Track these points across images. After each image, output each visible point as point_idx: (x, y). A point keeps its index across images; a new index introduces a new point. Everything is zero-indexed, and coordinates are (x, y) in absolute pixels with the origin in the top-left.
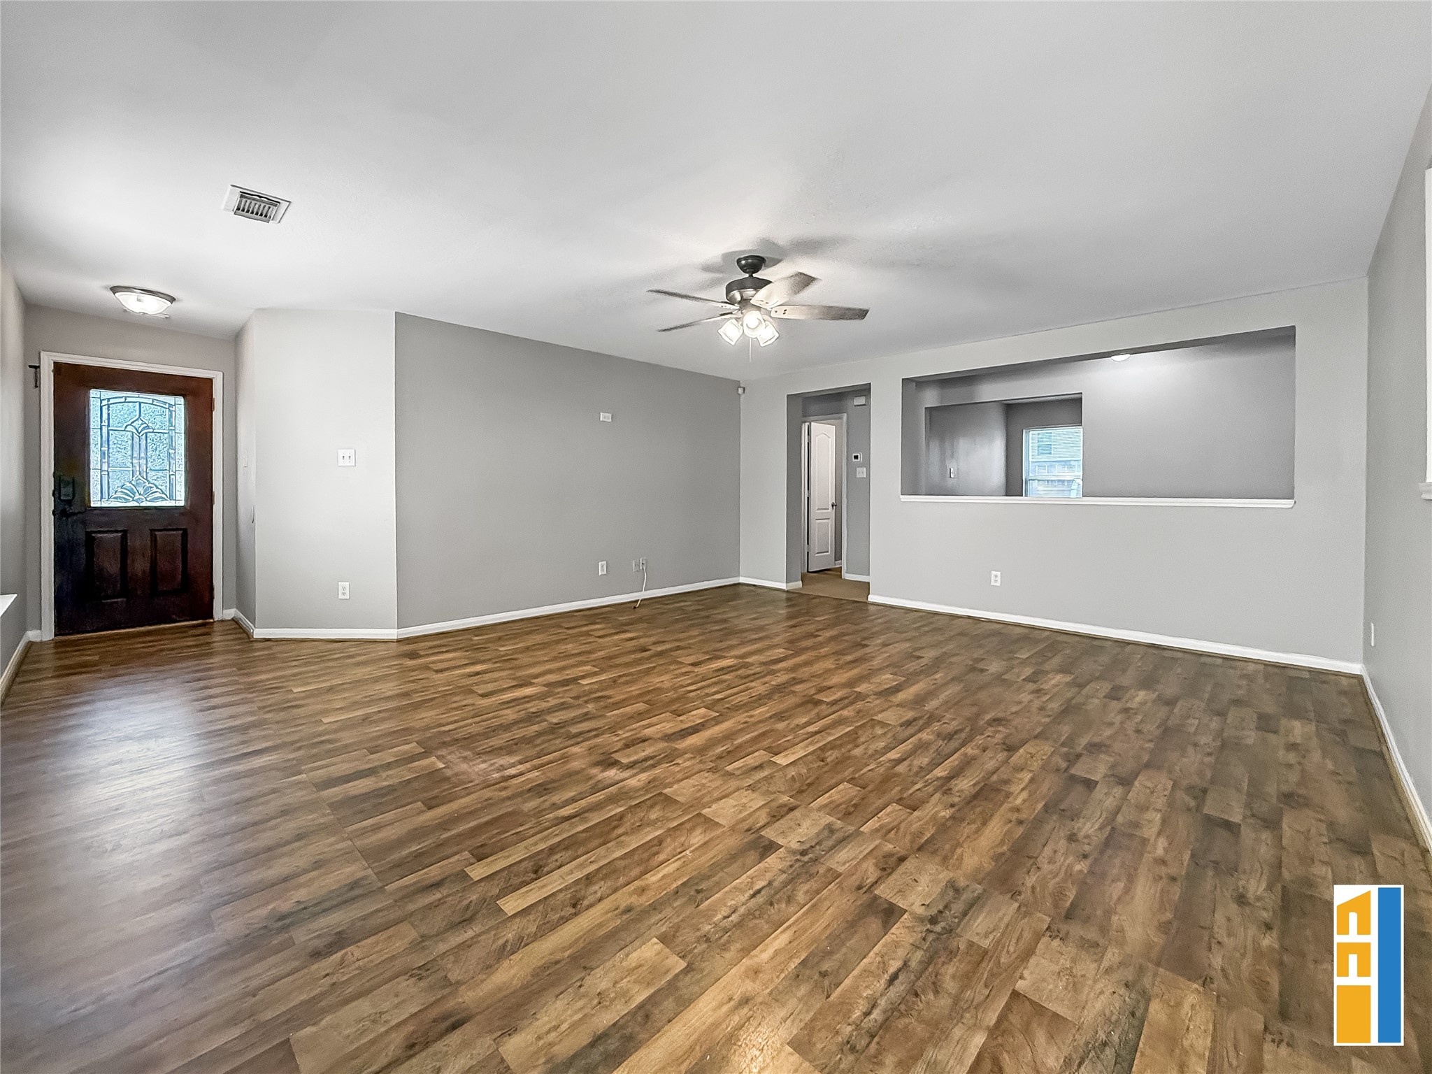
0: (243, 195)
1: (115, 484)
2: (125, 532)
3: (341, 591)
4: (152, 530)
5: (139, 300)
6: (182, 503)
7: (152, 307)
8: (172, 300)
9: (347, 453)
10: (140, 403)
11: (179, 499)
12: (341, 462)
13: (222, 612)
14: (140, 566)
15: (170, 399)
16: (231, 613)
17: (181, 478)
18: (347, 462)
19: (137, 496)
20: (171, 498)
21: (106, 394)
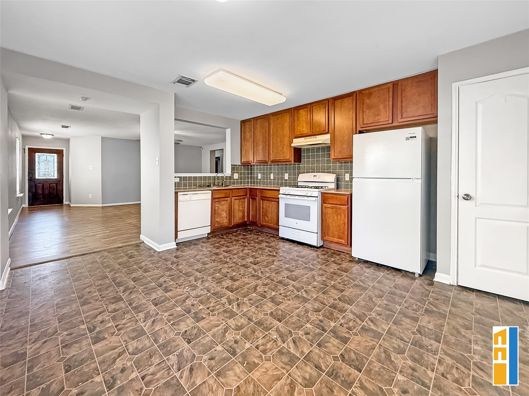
0: (62, 126)
1: (41, 173)
2: (43, 184)
3: (90, 196)
4: (49, 184)
5: (46, 136)
6: (56, 178)
7: (49, 137)
8: (53, 135)
9: (91, 167)
10: (47, 156)
11: (56, 177)
12: (90, 169)
13: (65, 202)
14: (46, 192)
15: (53, 154)
16: (67, 203)
17: (56, 172)
18: (91, 169)
19: (46, 176)
20: (54, 176)
21: (39, 154)
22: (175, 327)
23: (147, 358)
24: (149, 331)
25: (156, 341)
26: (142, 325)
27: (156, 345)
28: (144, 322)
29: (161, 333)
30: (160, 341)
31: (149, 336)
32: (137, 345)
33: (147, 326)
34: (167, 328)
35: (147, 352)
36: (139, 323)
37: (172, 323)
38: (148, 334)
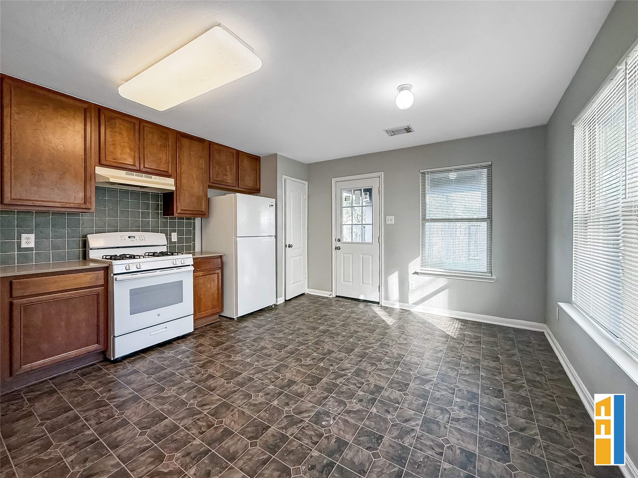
22: (400, 400)
23: (442, 400)
24: (420, 416)
25: (424, 405)
26: (418, 428)
27: (428, 402)
28: (413, 429)
29: (414, 406)
30: (421, 402)
31: (424, 413)
32: (439, 415)
33: (416, 423)
34: (406, 405)
35: (438, 404)
36: (419, 433)
37: (397, 405)
38: (423, 415)
